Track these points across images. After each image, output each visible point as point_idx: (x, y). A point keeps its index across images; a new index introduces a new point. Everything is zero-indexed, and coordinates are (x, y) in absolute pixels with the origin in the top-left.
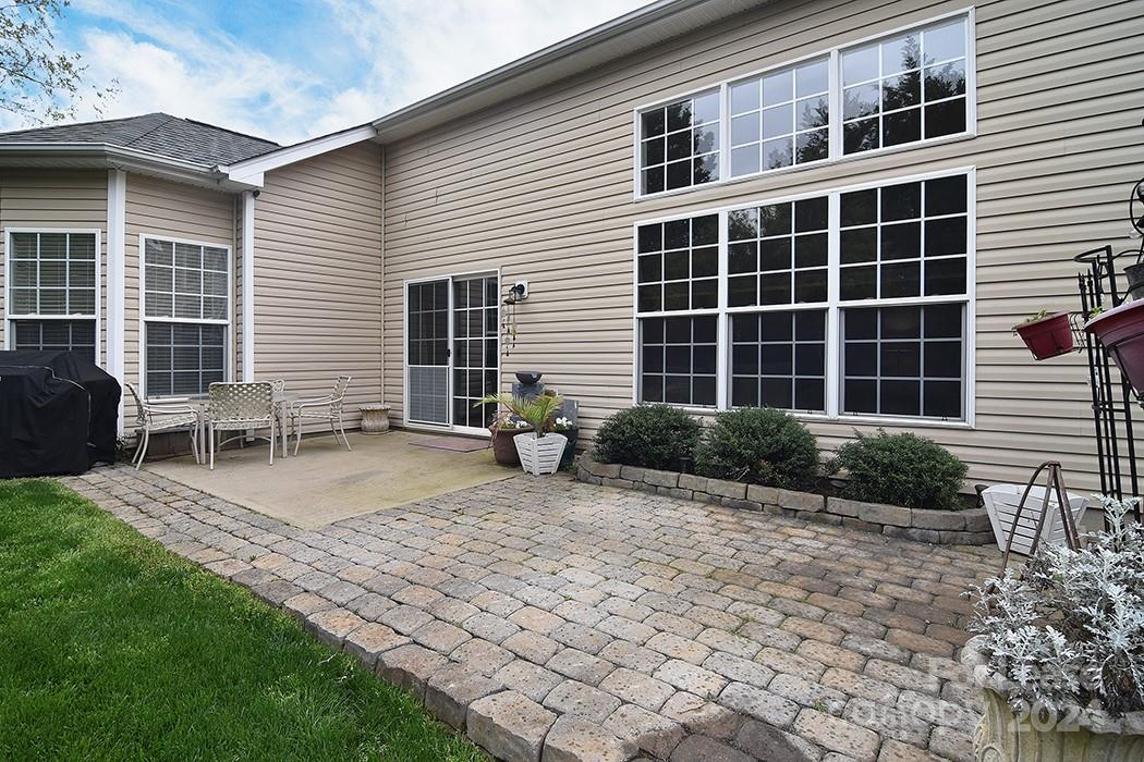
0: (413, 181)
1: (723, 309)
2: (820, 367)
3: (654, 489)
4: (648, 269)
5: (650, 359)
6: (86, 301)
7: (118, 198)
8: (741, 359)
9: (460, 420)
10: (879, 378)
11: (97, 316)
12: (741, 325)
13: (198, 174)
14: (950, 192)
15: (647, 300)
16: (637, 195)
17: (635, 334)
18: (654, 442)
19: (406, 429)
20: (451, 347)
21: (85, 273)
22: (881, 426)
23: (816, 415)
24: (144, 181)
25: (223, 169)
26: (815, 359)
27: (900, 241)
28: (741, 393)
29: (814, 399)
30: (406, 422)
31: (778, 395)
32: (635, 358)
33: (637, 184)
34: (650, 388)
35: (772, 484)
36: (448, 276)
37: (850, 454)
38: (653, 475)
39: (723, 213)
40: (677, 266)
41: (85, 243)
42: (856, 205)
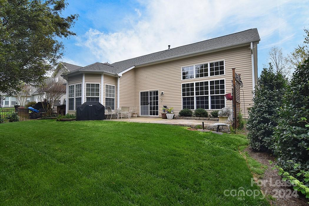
0: (141, 75)
1: (195, 96)
2: (208, 104)
3: (188, 119)
4: (184, 90)
5: (184, 103)
6: (98, 94)
7: (103, 78)
8: (197, 103)
9: (151, 114)
10: (215, 104)
11: (100, 97)
12: (197, 98)
13: (113, 75)
14: (222, 82)
15: (184, 95)
16: (182, 80)
17: (182, 100)
18: (187, 113)
19: (140, 117)
20: (149, 102)
21: (98, 90)
22: (215, 110)
23: (208, 110)
24: (107, 76)
25: (118, 74)
26: (207, 102)
27: (217, 87)
28: (197, 107)
29: (207, 108)
30: (140, 115)
31: (203, 107)
32: (182, 103)
33: (182, 78)
34: (184, 107)
35: (203, 117)
36: (149, 91)
37: (212, 113)
38: (187, 117)
39: (195, 83)
40: (188, 90)
41: (98, 85)
42: (212, 83)
